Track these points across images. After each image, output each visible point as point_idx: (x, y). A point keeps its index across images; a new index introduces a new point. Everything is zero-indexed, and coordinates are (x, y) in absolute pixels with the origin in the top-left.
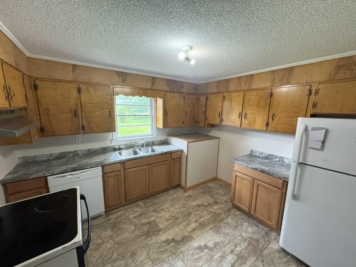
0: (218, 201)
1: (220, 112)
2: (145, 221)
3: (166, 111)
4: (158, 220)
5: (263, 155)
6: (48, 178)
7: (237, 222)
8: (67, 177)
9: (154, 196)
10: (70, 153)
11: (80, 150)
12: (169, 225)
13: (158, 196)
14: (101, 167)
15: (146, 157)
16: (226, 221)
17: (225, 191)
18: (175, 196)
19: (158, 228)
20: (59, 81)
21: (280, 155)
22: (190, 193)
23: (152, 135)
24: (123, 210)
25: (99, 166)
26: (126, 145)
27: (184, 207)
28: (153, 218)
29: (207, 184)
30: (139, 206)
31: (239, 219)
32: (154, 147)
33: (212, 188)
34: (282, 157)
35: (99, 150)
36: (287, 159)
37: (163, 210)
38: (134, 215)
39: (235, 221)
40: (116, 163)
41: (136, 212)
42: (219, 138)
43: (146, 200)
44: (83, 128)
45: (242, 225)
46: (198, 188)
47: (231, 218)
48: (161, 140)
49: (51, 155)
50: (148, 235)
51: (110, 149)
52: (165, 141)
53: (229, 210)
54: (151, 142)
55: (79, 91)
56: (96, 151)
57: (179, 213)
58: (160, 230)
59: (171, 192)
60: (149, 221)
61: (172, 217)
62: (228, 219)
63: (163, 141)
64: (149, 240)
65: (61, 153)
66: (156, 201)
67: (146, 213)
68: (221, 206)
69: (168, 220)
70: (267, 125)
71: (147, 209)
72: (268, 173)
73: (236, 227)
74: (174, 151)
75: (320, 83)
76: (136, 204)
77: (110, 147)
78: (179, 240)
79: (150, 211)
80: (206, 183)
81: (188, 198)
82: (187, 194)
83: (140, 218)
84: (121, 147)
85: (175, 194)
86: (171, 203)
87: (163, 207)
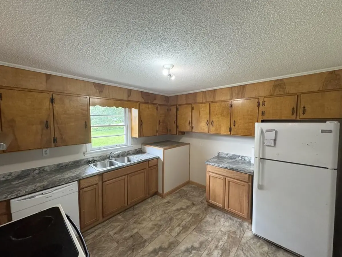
0: (195, 203)
1: (190, 121)
2: (127, 235)
3: (142, 121)
4: (141, 232)
5: (228, 155)
6: (11, 201)
7: (214, 218)
8: (37, 197)
9: (133, 208)
10: (35, 170)
11: (48, 166)
12: (153, 234)
13: (136, 207)
14: (77, 182)
15: (124, 167)
16: (205, 220)
17: (199, 193)
18: (154, 204)
19: (143, 239)
20: (30, 90)
21: (241, 155)
22: (168, 198)
23: (127, 144)
24: (100, 228)
25: (75, 180)
26: (100, 157)
27: (165, 213)
28: (135, 231)
29: (182, 188)
30: (117, 221)
31: (216, 216)
32: (131, 157)
33: (187, 191)
34: (243, 156)
35: (70, 164)
36: (247, 157)
37: (144, 220)
38: (114, 231)
39: (213, 218)
40: (94, 176)
41: (115, 227)
42: (189, 144)
43: (125, 212)
44: (55, 140)
45: (220, 221)
46: (175, 193)
47: (209, 216)
48: (136, 150)
49: (10, 174)
50: (133, 249)
51: (83, 162)
52: (139, 150)
53: (206, 209)
54: (126, 152)
55: (52, 101)
56: (67, 166)
57: (160, 220)
58: (145, 241)
59: (149, 200)
60: (132, 234)
61: (155, 225)
62: (207, 218)
63: (138, 150)
64: (135, 254)
65: (23, 171)
66: (136, 212)
67: (127, 226)
68: (198, 207)
69: (151, 229)
70: (230, 130)
71: (127, 222)
72: (236, 170)
73: (215, 223)
74: (151, 158)
75: (265, 97)
76: (114, 218)
77: (82, 160)
78: (166, 247)
79: (131, 223)
80: (180, 188)
81: (167, 204)
82: (165, 201)
83: (121, 233)
84: (95, 159)
85: (153, 202)
86: (151, 212)
87: (144, 216)
